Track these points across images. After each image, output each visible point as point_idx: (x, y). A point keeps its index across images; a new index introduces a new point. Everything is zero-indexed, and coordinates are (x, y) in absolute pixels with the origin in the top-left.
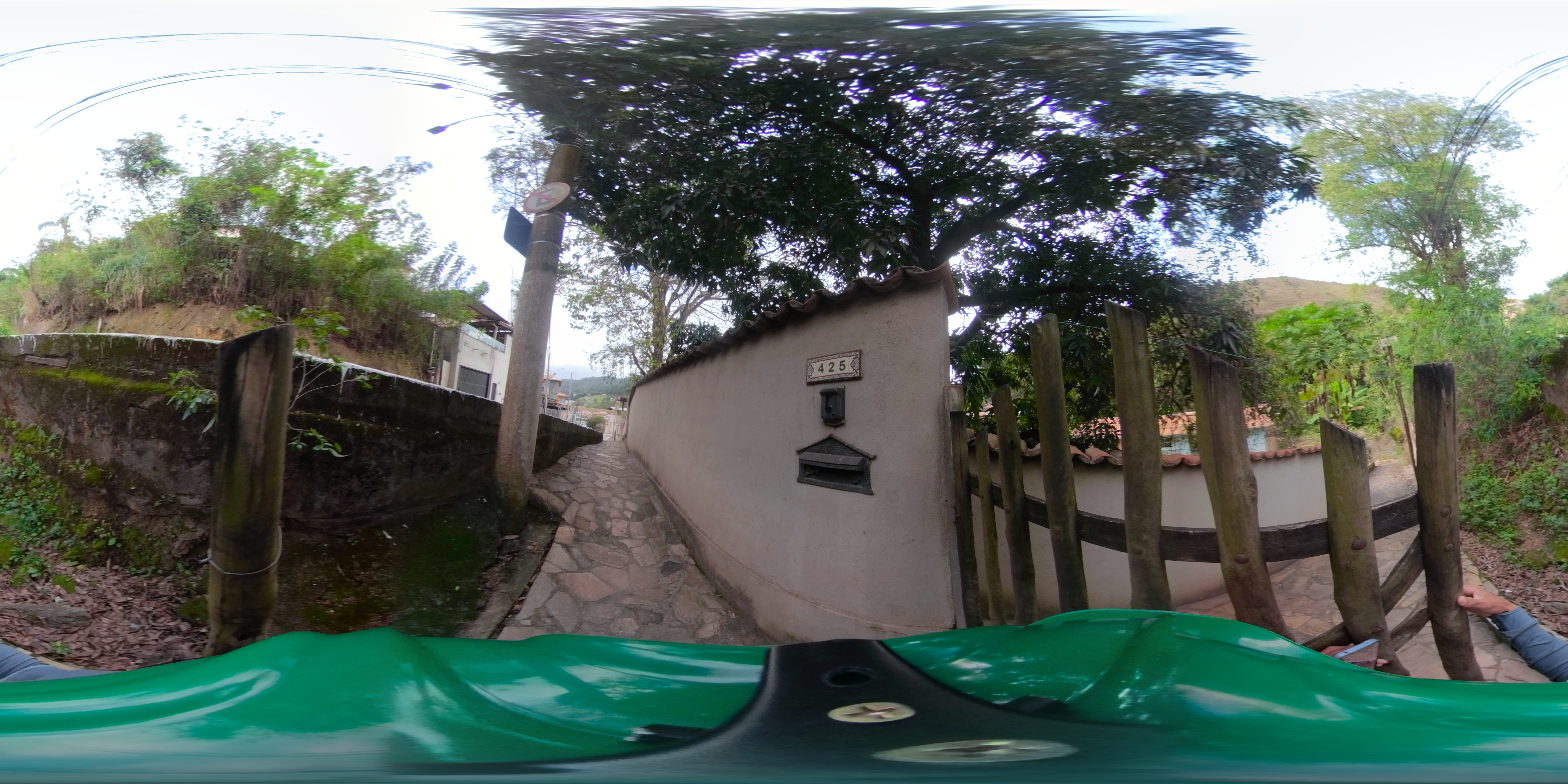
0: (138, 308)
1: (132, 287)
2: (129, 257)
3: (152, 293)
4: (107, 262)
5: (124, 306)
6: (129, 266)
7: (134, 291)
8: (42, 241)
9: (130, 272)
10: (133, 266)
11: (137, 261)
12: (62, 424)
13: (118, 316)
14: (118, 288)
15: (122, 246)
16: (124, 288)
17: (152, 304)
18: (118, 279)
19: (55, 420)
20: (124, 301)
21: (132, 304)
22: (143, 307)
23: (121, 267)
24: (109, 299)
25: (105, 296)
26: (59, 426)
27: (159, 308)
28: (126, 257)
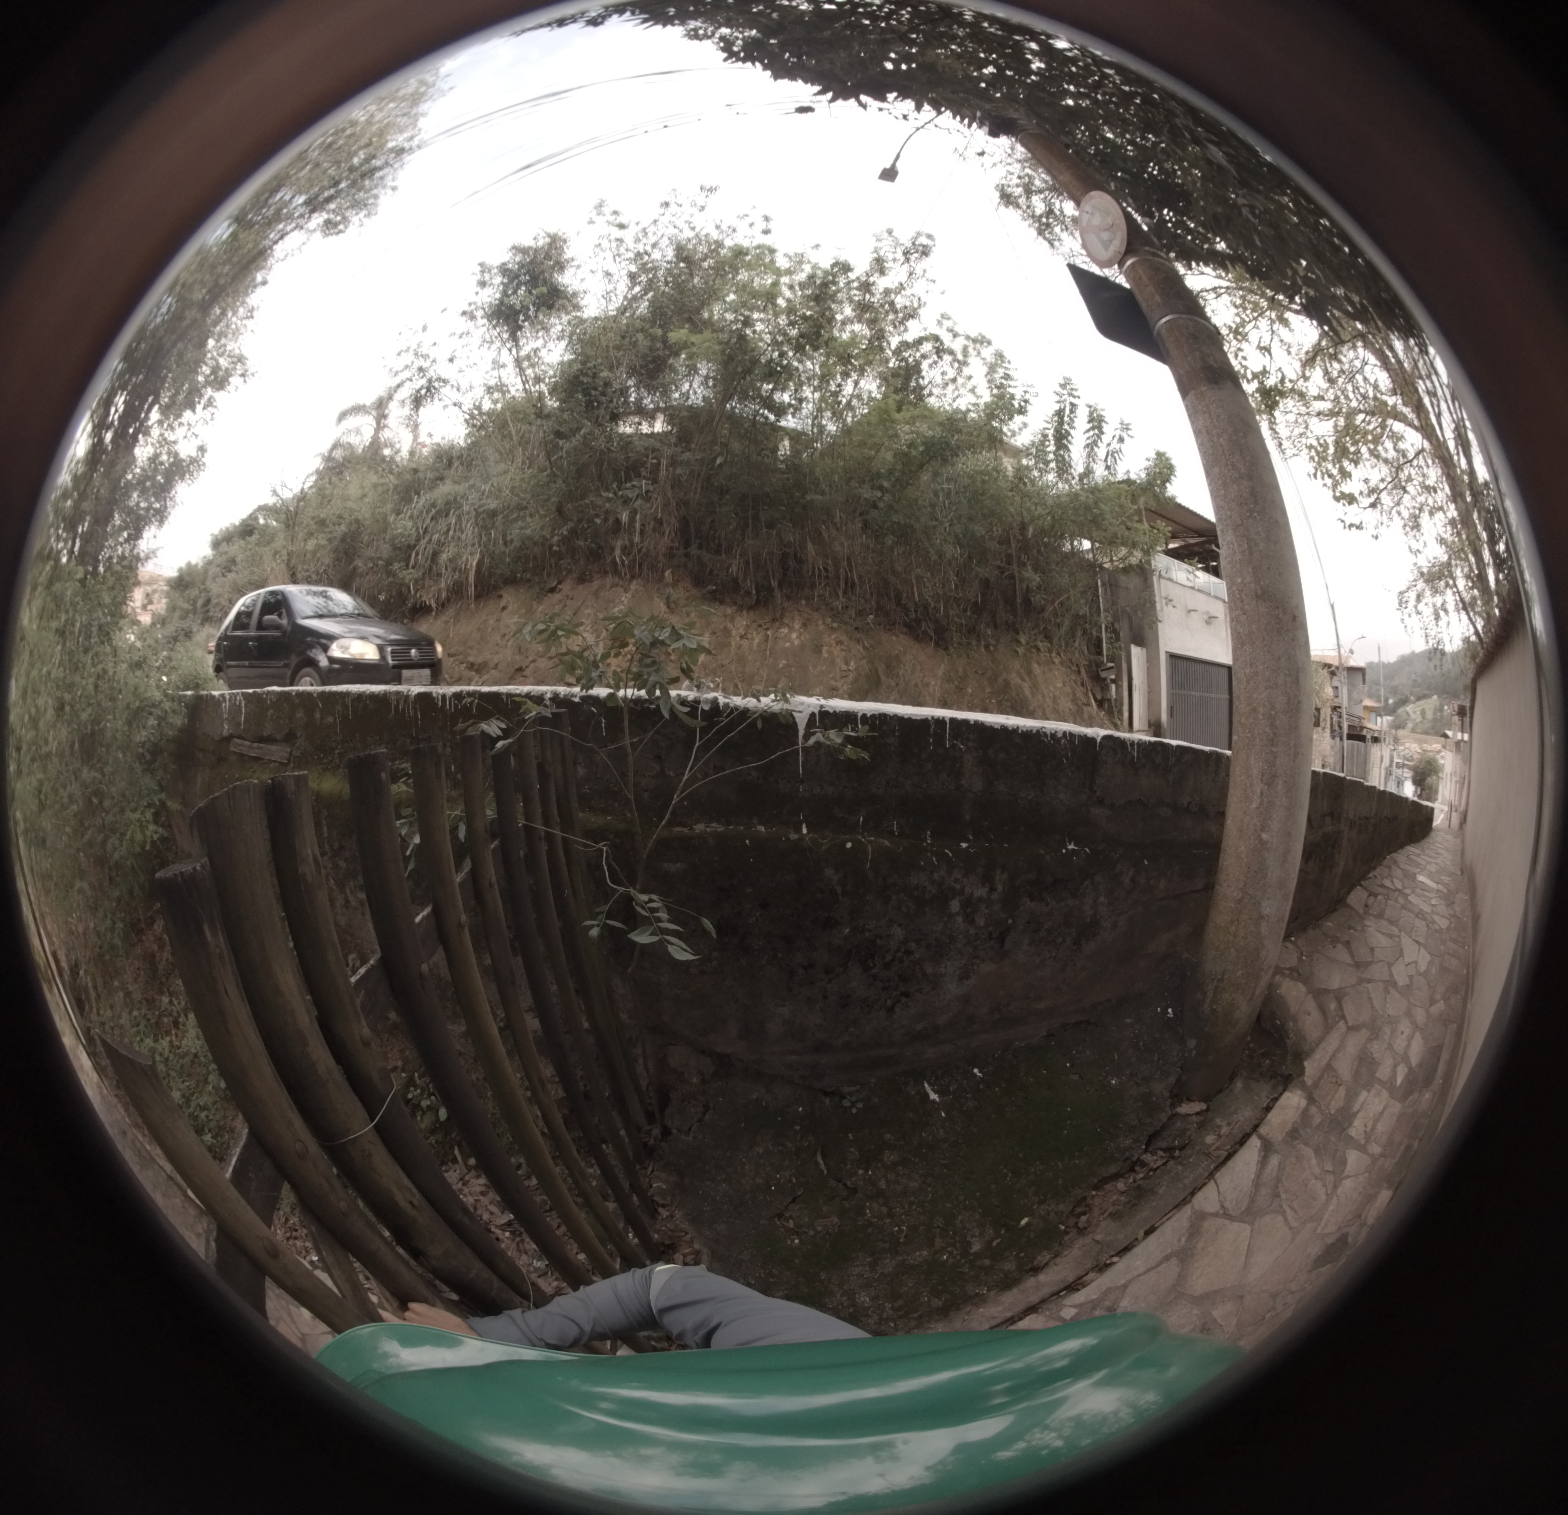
0: (468, 599)
1: (458, 556)
2: (461, 489)
3: (497, 565)
5: (444, 595)
6: (460, 508)
7: (461, 563)
8: (335, 447)
9: (459, 518)
10: (466, 508)
11: (473, 496)
14: (435, 554)
15: (455, 464)
16: (444, 557)
17: (496, 588)
18: (436, 537)
20: (443, 585)
21: (457, 591)
22: (478, 597)
24: (416, 581)
25: (409, 575)
27: (509, 597)
28: (457, 487)
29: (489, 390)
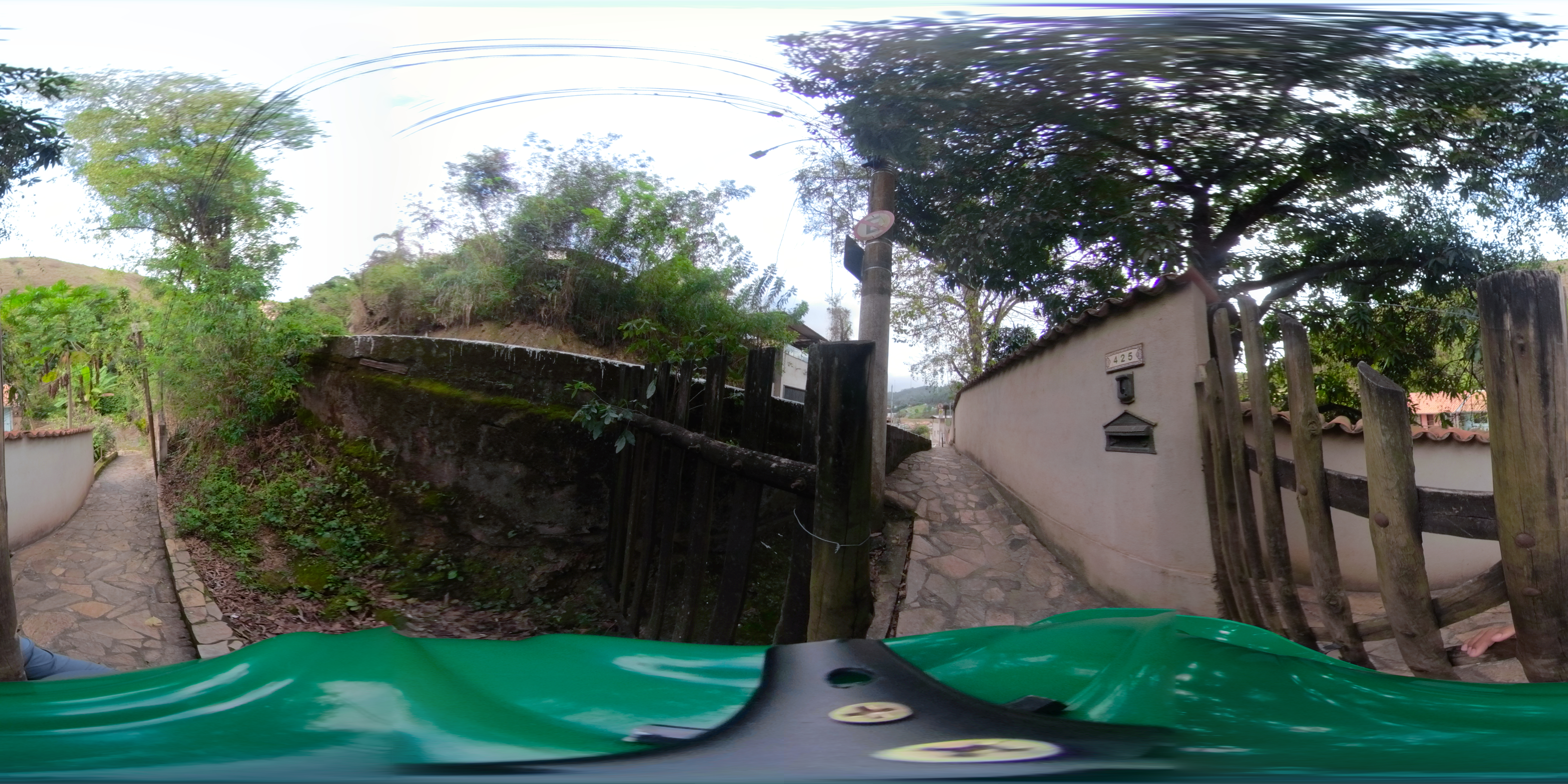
0: (465, 324)
1: (460, 304)
2: (459, 274)
3: (480, 310)
4: (438, 277)
5: (453, 322)
6: (459, 282)
7: (463, 307)
8: (376, 252)
9: (460, 288)
10: (463, 282)
11: (468, 277)
12: (396, 439)
13: (444, 331)
14: (447, 304)
15: (452, 263)
16: (453, 303)
17: (479, 321)
18: (447, 294)
19: (390, 435)
20: (452, 316)
21: (460, 320)
22: (471, 324)
23: (450, 283)
24: (439, 314)
25: (435, 311)
26: (394, 441)
27: (486, 326)
28: (456, 273)
29: (467, 229)
